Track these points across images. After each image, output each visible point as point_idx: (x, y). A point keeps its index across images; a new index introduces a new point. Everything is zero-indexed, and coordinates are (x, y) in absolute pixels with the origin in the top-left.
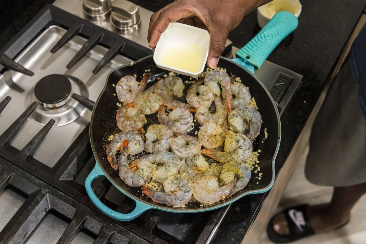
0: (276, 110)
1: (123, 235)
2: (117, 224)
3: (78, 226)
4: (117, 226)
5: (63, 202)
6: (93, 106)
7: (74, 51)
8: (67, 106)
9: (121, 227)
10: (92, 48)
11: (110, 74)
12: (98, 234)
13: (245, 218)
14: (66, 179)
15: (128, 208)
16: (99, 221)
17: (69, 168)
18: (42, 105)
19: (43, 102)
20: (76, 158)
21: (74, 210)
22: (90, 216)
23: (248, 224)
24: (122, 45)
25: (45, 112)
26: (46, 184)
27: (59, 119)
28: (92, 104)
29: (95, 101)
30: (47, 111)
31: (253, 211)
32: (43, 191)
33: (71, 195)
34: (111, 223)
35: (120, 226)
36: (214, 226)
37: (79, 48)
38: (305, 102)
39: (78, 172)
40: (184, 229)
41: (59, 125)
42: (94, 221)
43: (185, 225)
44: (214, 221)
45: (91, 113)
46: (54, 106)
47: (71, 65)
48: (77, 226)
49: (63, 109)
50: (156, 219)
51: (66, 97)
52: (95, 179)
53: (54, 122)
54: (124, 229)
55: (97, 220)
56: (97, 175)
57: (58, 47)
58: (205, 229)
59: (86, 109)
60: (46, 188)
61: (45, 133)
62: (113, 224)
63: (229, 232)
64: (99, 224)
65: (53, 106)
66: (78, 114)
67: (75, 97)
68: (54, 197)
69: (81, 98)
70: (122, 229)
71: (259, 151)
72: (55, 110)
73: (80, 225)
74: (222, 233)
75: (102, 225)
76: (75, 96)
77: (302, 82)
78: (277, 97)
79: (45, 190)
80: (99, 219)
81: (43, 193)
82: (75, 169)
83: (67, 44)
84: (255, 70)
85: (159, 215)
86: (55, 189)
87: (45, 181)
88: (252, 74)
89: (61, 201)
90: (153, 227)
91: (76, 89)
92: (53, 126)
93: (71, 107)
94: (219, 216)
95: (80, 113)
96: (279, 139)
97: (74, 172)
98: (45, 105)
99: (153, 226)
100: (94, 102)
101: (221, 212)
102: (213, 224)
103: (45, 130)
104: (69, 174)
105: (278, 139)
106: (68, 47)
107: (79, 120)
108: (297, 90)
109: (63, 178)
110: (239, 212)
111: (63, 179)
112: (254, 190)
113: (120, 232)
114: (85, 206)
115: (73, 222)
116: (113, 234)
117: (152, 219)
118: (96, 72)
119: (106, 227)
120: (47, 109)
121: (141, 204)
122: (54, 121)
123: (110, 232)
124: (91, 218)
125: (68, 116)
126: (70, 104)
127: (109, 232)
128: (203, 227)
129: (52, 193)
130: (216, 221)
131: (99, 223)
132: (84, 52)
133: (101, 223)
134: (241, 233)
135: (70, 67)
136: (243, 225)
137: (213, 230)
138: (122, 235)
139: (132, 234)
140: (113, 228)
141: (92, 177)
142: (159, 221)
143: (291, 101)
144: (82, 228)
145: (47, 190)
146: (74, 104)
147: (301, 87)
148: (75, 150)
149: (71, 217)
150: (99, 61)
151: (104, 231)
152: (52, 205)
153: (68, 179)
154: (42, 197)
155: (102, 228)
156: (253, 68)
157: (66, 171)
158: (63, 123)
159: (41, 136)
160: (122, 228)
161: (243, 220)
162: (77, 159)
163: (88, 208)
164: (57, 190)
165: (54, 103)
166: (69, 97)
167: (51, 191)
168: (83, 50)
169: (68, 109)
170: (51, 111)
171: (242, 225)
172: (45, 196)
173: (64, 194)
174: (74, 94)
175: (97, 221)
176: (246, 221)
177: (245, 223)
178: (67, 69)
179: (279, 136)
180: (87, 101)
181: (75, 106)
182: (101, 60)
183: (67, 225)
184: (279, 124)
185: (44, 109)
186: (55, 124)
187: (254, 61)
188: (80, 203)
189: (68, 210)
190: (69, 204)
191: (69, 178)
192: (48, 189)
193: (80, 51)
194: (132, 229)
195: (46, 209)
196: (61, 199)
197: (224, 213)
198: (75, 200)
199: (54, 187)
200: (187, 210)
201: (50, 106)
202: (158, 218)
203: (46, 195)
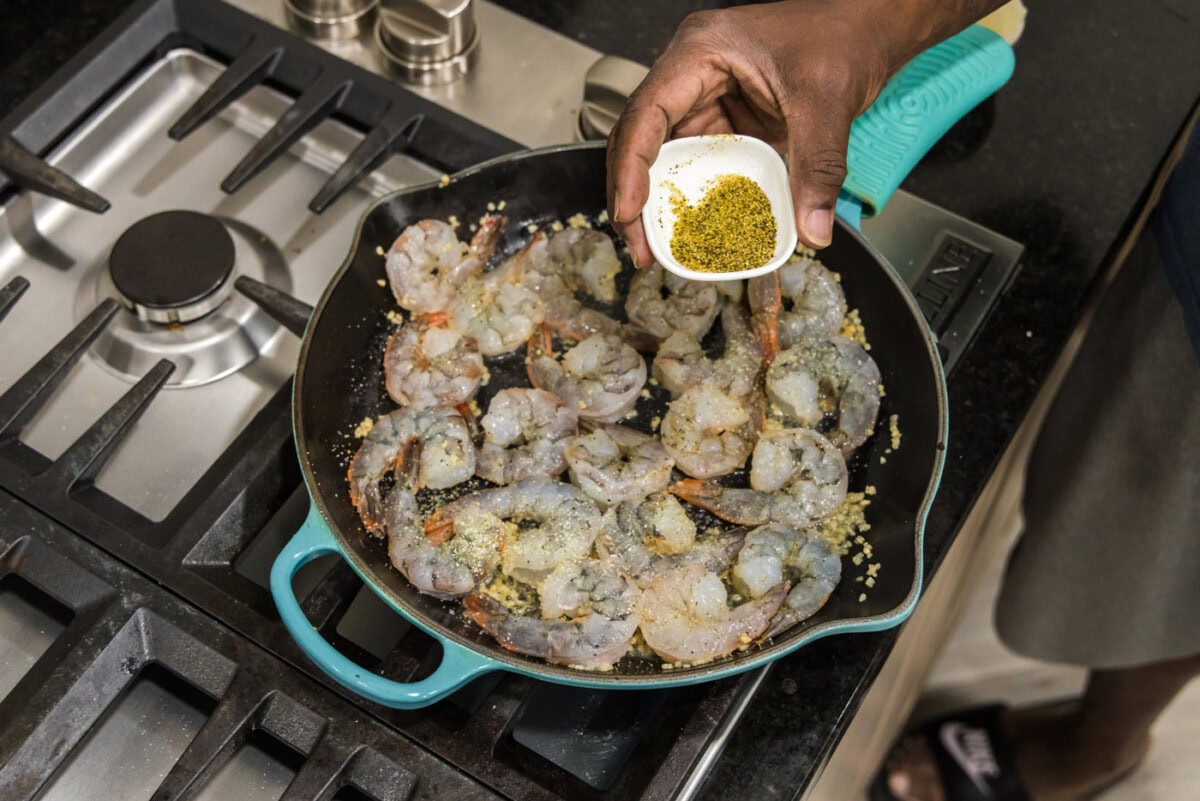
0: (934, 352)
1: (395, 760)
2: (374, 722)
3: (242, 723)
4: (374, 728)
5: (192, 639)
6: (306, 321)
7: (248, 136)
8: (217, 317)
9: (389, 731)
10: (308, 126)
11: (367, 214)
12: (307, 752)
13: (816, 718)
14: (205, 562)
15: (416, 668)
16: (314, 709)
17: (218, 526)
18: (134, 312)
19: (135, 301)
20: (243, 492)
21: (229, 667)
22: (283, 690)
23: (824, 739)
24: (412, 119)
25: (143, 335)
26: (136, 576)
27: (189, 362)
28: (302, 314)
29: (314, 302)
30: (151, 332)
31: (842, 698)
32: (125, 600)
33: (220, 618)
34: (353, 718)
35: (385, 728)
36: (706, 738)
37: (263, 126)
38: (1029, 334)
39: (247, 542)
40: (604, 748)
41: (188, 382)
42: (297, 706)
43: (607, 735)
44: (710, 725)
45: (297, 343)
46: (174, 318)
47: (236, 182)
48: (237, 722)
49: (204, 329)
50: (508, 709)
51: (214, 287)
52: (305, 562)
53: (173, 368)
54: (400, 737)
55: (308, 705)
56: (312, 549)
57: (194, 121)
58: (676, 749)
59: (283, 330)
60: (137, 591)
61: (139, 405)
62: (363, 721)
63: (757, 763)
64: (312, 719)
65: (169, 317)
66: (252, 347)
67: (245, 287)
68: (164, 621)
69: (267, 292)
70: (393, 737)
71: (871, 490)
72: (177, 332)
73: (248, 720)
74: (733, 767)
75: (323, 720)
76: (248, 286)
77: (1020, 267)
78: (936, 313)
79: (134, 595)
80: (314, 703)
81: (126, 606)
82: (238, 528)
83: (224, 114)
84: (864, 216)
85: (518, 697)
86: (165, 594)
87: (134, 565)
88: (854, 229)
89: (184, 634)
90: (499, 735)
91: (248, 263)
92: (165, 387)
93: (231, 323)
94: (725, 707)
95: (262, 346)
96: (942, 448)
97: (232, 540)
98: (142, 310)
99: (497, 731)
100: (311, 308)
101: (734, 692)
102: (704, 732)
103: (142, 393)
104: (216, 547)
105: (938, 451)
106: (228, 125)
107: (256, 368)
108: (1003, 293)
109: (196, 560)
110: (795, 698)
111: (194, 562)
112: (852, 620)
113: (386, 748)
114: (268, 656)
115: (224, 708)
116: (359, 752)
117: (494, 707)
118: (319, 209)
119: (336, 729)
120: (148, 327)
121: (461, 651)
122: (170, 366)
123: (351, 748)
124: (285, 696)
125: (219, 355)
126: (228, 314)
127: (348, 745)
128: (672, 741)
129: (155, 608)
130: (716, 723)
131: (314, 715)
132: (283, 140)
133: (319, 713)
134: (801, 770)
135: (231, 188)
136: (808, 741)
137: (705, 755)
138: (391, 758)
139: (424, 755)
140: (361, 732)
141: (297, 556)
142: (520, 717)
143: (980, 330)
144: (253, 729)
145: (139, 595)
146: (241, 312)
147: (1017, 283)
148: (241, 466)
149: (217, 690)
150: (332, 172)
151: (329, 741)
152: (154, 649)
153: (212, 563)
154: (122, 618)
155: (324, 731)
156: (858, 209)
157: (207, 533)
158: (199, 376)
159: (127, 414)
160: (393, 733)
161: (806, 725)
162: (247, 495)
163: (275, 662)
164: (173, 598)
165: (174, 305)
166: (227, 289)
167: (151, 602)
168: (281, 131)
169: (221, 329)
170: (164, 335)
171: (805, 741)
172: (131, 615)
173: (196, 613)
174: (243, 278)
175: (305, 710)
176: (819, 727)
177: (815, 736)
178: (222, 195)
179: (939, 441)
180: (286, 303)
181: (244, 319)
182: (338, 172)
183: (202, 719)
184: (940, 399)
185: (137, 326)
186: (172, 379)
187: (863, 186)
188: (251, 646)
189: (209, 667)
190: (214, 648)
191: (215, 558)
192: (143, 594)
193: (266, 137)
194: (426, 738)
195: (132, 661)
196: (186, 630)
197: (744, 699)
198: (232, 634)
199: (163, 587)
200: (617, 679)
201: (161, 316)
202: (517, 706)
203: (133, 612)
